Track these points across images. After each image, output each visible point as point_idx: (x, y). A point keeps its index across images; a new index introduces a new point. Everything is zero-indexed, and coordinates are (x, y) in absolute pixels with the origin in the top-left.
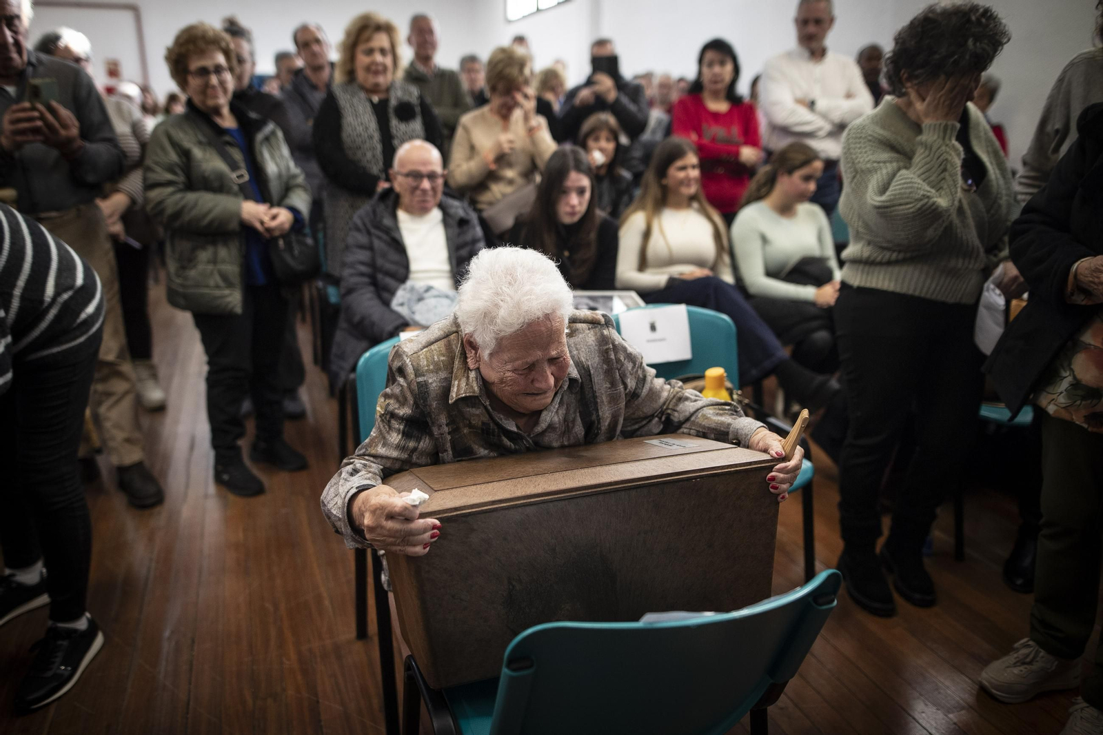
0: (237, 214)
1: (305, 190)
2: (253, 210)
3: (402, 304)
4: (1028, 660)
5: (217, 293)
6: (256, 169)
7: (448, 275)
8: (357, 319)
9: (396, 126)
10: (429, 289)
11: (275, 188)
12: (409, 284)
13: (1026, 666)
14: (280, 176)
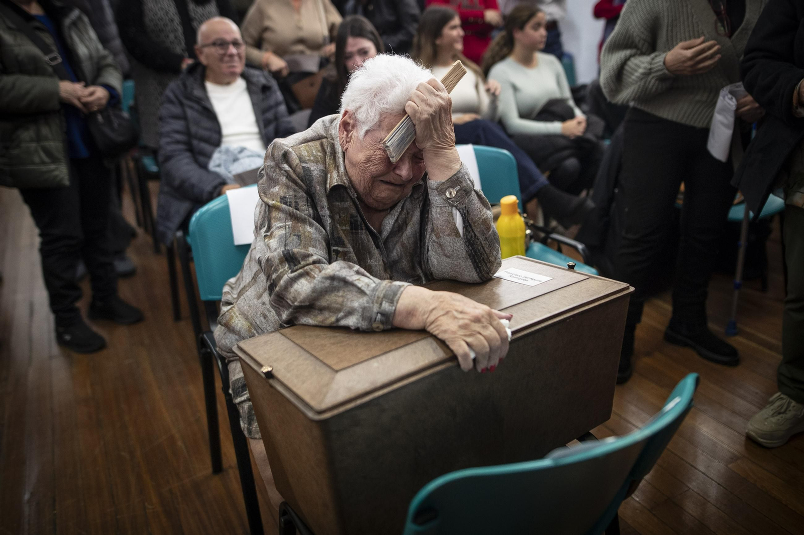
0: (56, 93)
1: (116, 68)
2: (69, 89)
3: (219, 166)
4: (783, 410)
5: (44, 168)
6: (69, 53)
7: (257, 136)
8: (177, 182)
9: (194, 10)
10: (242, 150)
11: (87, 67)
12: (224, 146)
13: (781, 415)
14: (91, 57)
